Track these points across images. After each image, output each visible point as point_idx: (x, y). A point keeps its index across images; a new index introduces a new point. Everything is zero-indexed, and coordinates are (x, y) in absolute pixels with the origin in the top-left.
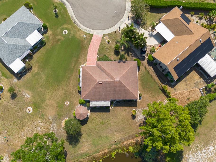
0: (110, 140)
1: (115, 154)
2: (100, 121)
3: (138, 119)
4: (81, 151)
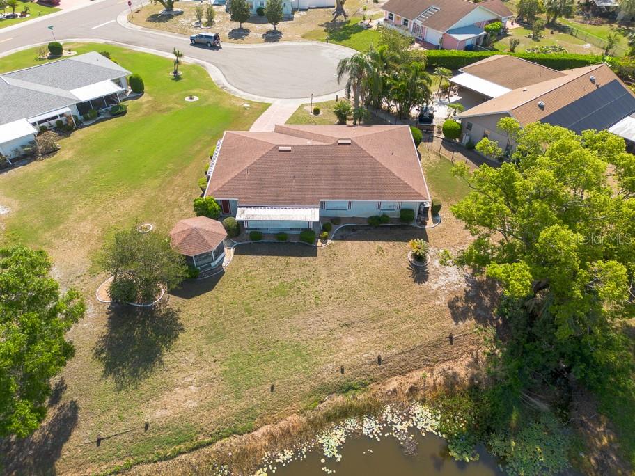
0: (317, 364)
1: (343, 439)
2: (272, 284)
3: (440, 282)
4: (159, 413)
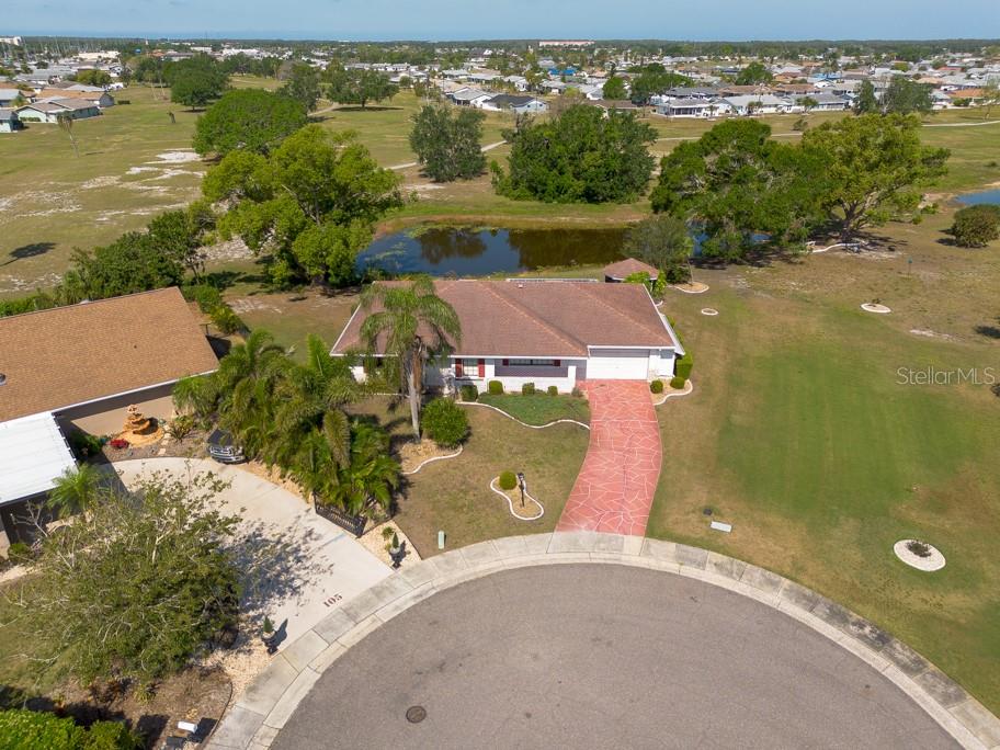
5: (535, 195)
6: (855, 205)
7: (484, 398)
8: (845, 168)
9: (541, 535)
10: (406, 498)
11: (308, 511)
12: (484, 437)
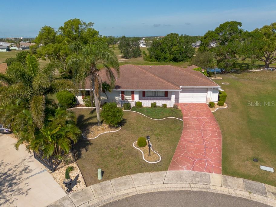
5: (157, 60)
6: (270, 55)
7: (134, 109)
8: (267, 39)
9: (160, 172)
10: (87, 151)
11: (31, 157)
12: (132, 123)
